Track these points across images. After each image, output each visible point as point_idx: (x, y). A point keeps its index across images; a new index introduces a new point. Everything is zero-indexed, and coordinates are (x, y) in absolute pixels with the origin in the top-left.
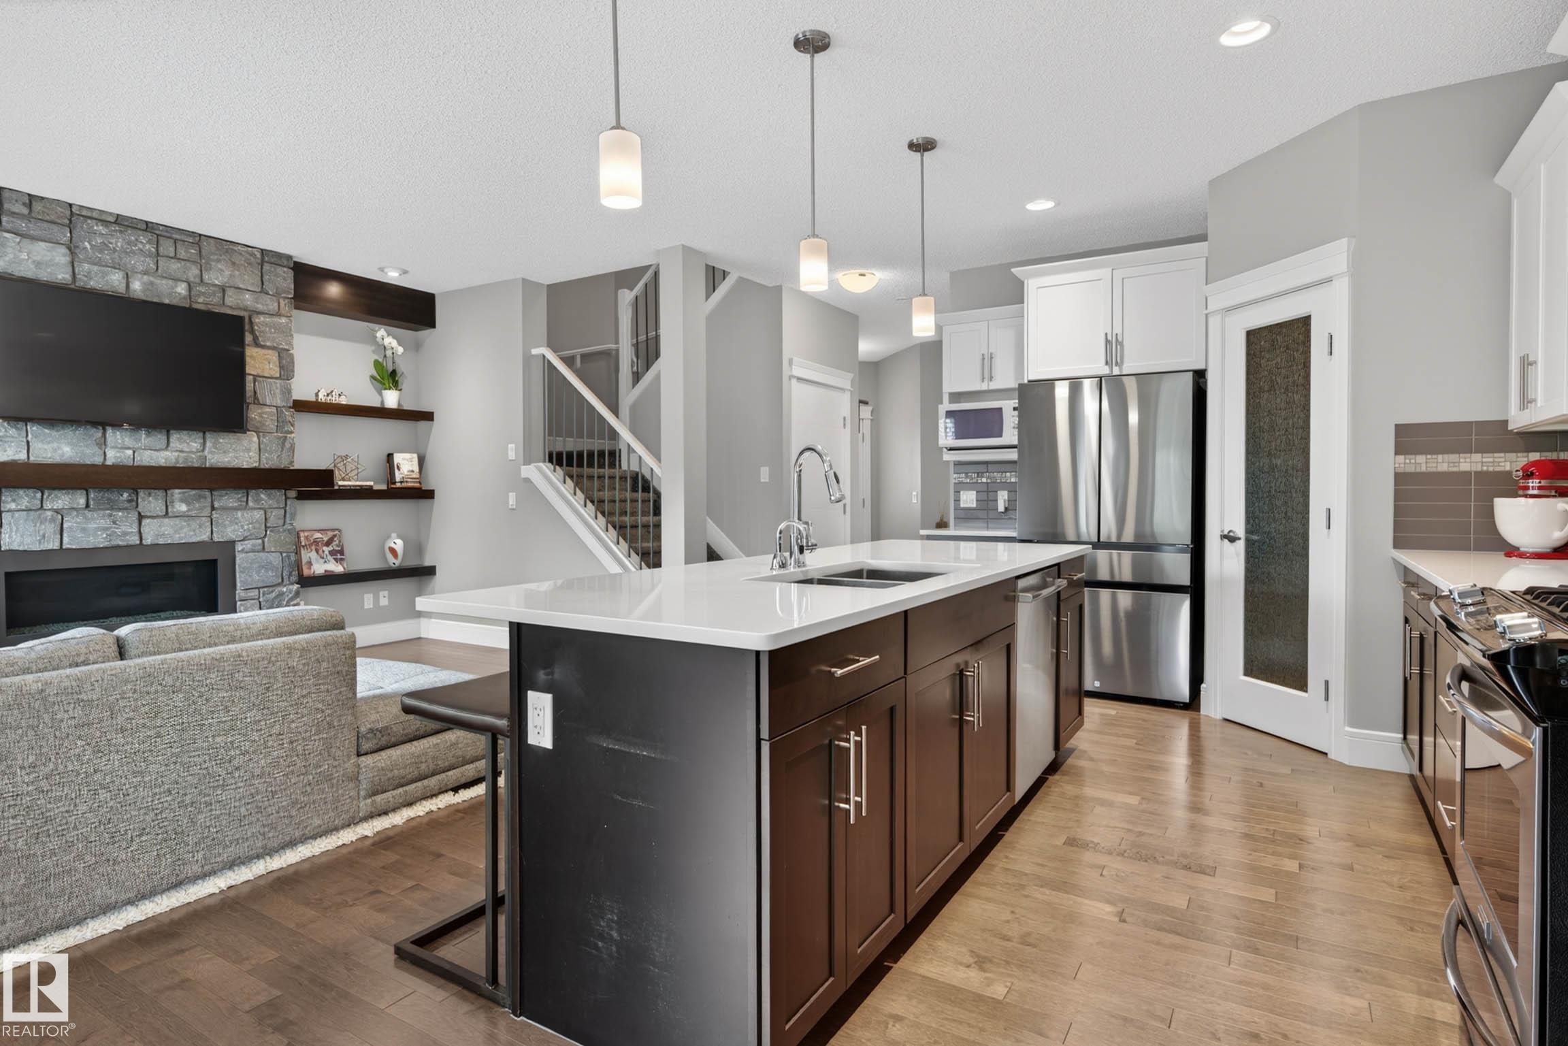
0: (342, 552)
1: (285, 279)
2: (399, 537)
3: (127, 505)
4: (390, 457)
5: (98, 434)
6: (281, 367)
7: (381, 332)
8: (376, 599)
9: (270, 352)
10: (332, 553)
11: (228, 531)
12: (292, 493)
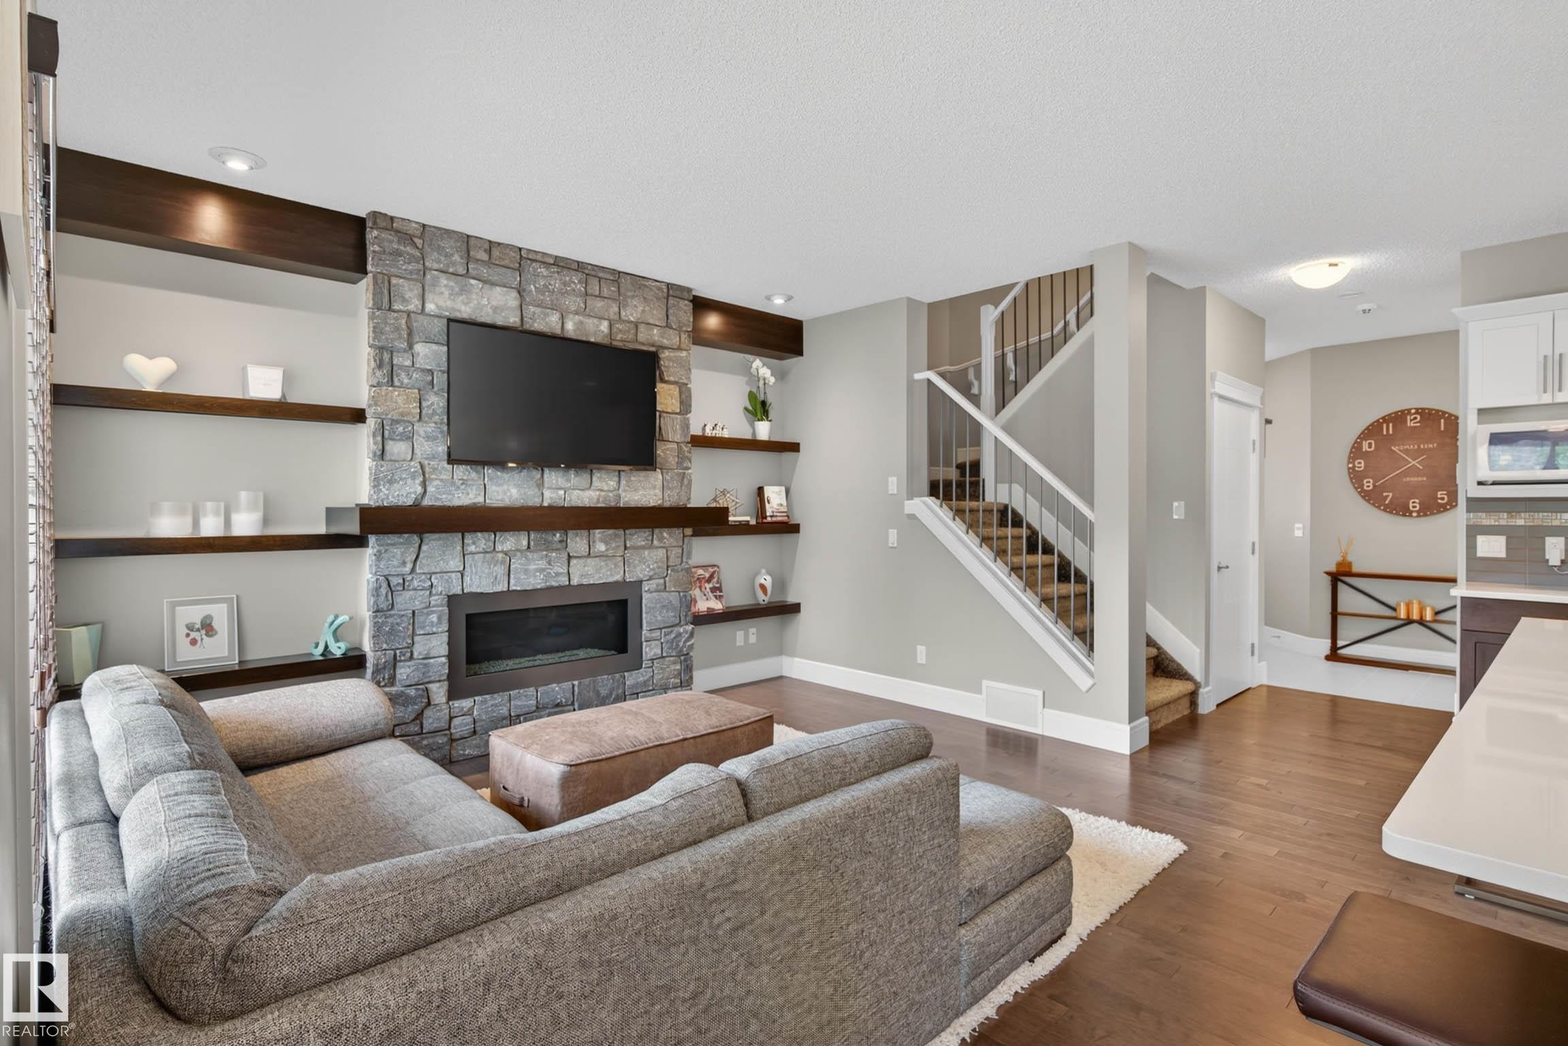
0: (720, 589)
1: (686, 313)
2: (769, 573)
3: (559, 546)
4: (760, 491)
5: (536, 474)
6: (681, 403)
7: (757, 363)
8: (746, 636)
9: (672, 386)
10: (713, 590)
11: (638, 571)
12: (689, 531)
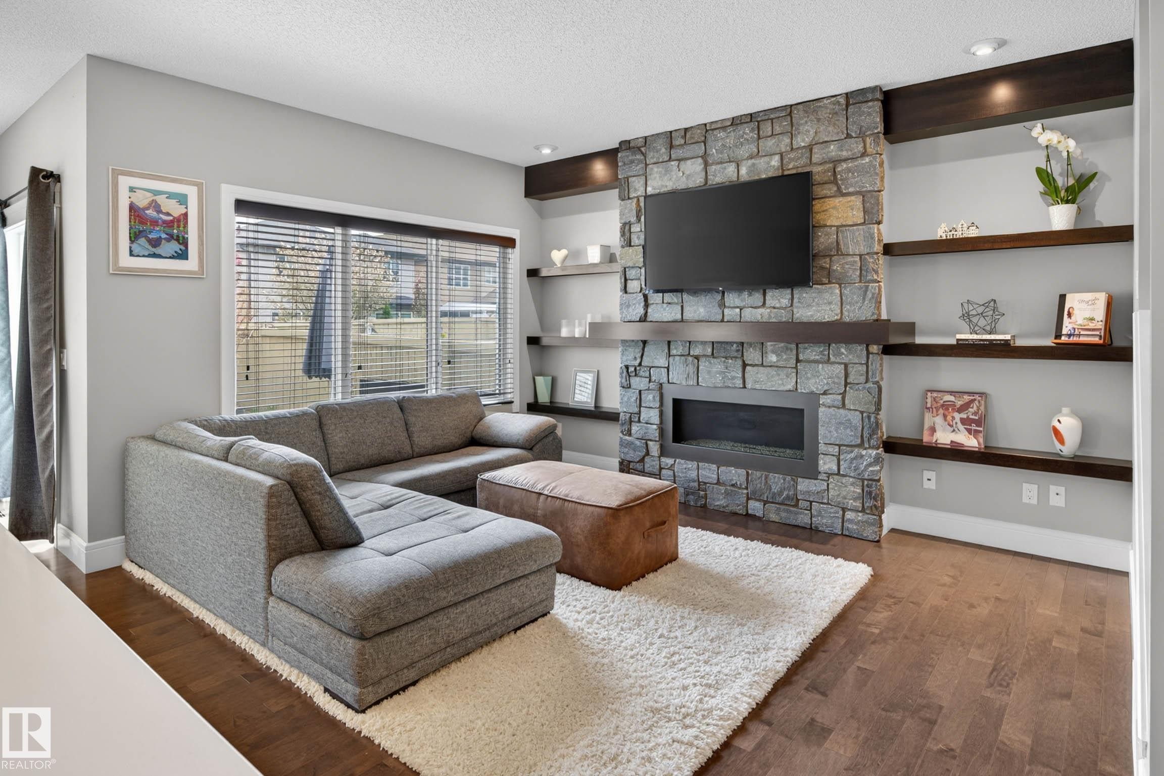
0: (979, 423)
1: (873, 116)
3: (736, 354)
4: (1060, 300)
5: (720, 297)
6: (865, 212)
7: (1037, 128)
8: (1043, 496)
9: (853, 198)
10: (965, 422)
11: (811, 383)
12: (874, 348)
